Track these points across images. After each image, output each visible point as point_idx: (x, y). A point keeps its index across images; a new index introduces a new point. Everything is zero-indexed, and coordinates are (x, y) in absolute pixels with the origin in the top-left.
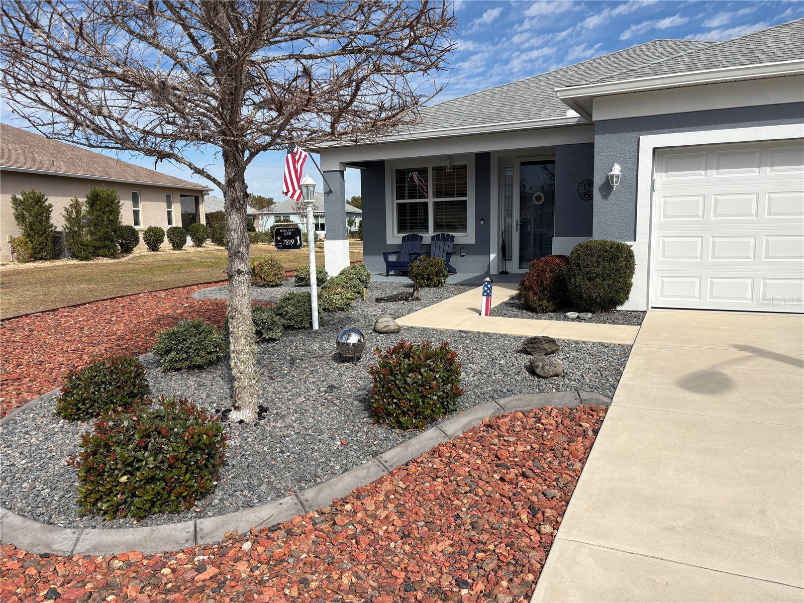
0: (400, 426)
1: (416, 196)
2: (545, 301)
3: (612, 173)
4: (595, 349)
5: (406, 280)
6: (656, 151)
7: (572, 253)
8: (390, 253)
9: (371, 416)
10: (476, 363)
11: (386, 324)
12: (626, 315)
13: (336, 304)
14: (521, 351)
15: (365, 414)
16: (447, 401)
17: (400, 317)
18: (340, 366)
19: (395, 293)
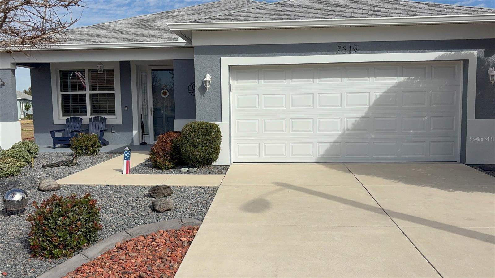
0: (52, 255)
1: (77, 89)
2: (167, 162)
3: (205, 80)
4: (196, 190)
5: (69, 151)
6: (231, 67)
7: (183, 130)
8: (56, 131)
9: (29, 252)
10: (116, 206)
11: (48, 184)
12: (217, 168)
13: (6, 171)
14: (148, 196)
15: (24, 251)
16: (90, 234)
17: (61, 178)
18: (6, 218)
19: (59, 161)
